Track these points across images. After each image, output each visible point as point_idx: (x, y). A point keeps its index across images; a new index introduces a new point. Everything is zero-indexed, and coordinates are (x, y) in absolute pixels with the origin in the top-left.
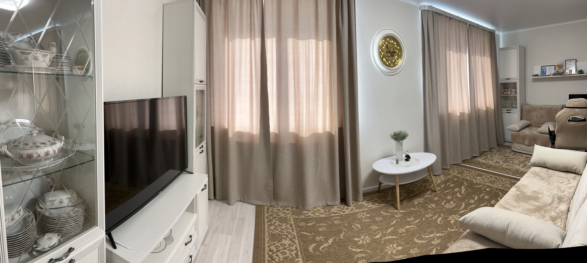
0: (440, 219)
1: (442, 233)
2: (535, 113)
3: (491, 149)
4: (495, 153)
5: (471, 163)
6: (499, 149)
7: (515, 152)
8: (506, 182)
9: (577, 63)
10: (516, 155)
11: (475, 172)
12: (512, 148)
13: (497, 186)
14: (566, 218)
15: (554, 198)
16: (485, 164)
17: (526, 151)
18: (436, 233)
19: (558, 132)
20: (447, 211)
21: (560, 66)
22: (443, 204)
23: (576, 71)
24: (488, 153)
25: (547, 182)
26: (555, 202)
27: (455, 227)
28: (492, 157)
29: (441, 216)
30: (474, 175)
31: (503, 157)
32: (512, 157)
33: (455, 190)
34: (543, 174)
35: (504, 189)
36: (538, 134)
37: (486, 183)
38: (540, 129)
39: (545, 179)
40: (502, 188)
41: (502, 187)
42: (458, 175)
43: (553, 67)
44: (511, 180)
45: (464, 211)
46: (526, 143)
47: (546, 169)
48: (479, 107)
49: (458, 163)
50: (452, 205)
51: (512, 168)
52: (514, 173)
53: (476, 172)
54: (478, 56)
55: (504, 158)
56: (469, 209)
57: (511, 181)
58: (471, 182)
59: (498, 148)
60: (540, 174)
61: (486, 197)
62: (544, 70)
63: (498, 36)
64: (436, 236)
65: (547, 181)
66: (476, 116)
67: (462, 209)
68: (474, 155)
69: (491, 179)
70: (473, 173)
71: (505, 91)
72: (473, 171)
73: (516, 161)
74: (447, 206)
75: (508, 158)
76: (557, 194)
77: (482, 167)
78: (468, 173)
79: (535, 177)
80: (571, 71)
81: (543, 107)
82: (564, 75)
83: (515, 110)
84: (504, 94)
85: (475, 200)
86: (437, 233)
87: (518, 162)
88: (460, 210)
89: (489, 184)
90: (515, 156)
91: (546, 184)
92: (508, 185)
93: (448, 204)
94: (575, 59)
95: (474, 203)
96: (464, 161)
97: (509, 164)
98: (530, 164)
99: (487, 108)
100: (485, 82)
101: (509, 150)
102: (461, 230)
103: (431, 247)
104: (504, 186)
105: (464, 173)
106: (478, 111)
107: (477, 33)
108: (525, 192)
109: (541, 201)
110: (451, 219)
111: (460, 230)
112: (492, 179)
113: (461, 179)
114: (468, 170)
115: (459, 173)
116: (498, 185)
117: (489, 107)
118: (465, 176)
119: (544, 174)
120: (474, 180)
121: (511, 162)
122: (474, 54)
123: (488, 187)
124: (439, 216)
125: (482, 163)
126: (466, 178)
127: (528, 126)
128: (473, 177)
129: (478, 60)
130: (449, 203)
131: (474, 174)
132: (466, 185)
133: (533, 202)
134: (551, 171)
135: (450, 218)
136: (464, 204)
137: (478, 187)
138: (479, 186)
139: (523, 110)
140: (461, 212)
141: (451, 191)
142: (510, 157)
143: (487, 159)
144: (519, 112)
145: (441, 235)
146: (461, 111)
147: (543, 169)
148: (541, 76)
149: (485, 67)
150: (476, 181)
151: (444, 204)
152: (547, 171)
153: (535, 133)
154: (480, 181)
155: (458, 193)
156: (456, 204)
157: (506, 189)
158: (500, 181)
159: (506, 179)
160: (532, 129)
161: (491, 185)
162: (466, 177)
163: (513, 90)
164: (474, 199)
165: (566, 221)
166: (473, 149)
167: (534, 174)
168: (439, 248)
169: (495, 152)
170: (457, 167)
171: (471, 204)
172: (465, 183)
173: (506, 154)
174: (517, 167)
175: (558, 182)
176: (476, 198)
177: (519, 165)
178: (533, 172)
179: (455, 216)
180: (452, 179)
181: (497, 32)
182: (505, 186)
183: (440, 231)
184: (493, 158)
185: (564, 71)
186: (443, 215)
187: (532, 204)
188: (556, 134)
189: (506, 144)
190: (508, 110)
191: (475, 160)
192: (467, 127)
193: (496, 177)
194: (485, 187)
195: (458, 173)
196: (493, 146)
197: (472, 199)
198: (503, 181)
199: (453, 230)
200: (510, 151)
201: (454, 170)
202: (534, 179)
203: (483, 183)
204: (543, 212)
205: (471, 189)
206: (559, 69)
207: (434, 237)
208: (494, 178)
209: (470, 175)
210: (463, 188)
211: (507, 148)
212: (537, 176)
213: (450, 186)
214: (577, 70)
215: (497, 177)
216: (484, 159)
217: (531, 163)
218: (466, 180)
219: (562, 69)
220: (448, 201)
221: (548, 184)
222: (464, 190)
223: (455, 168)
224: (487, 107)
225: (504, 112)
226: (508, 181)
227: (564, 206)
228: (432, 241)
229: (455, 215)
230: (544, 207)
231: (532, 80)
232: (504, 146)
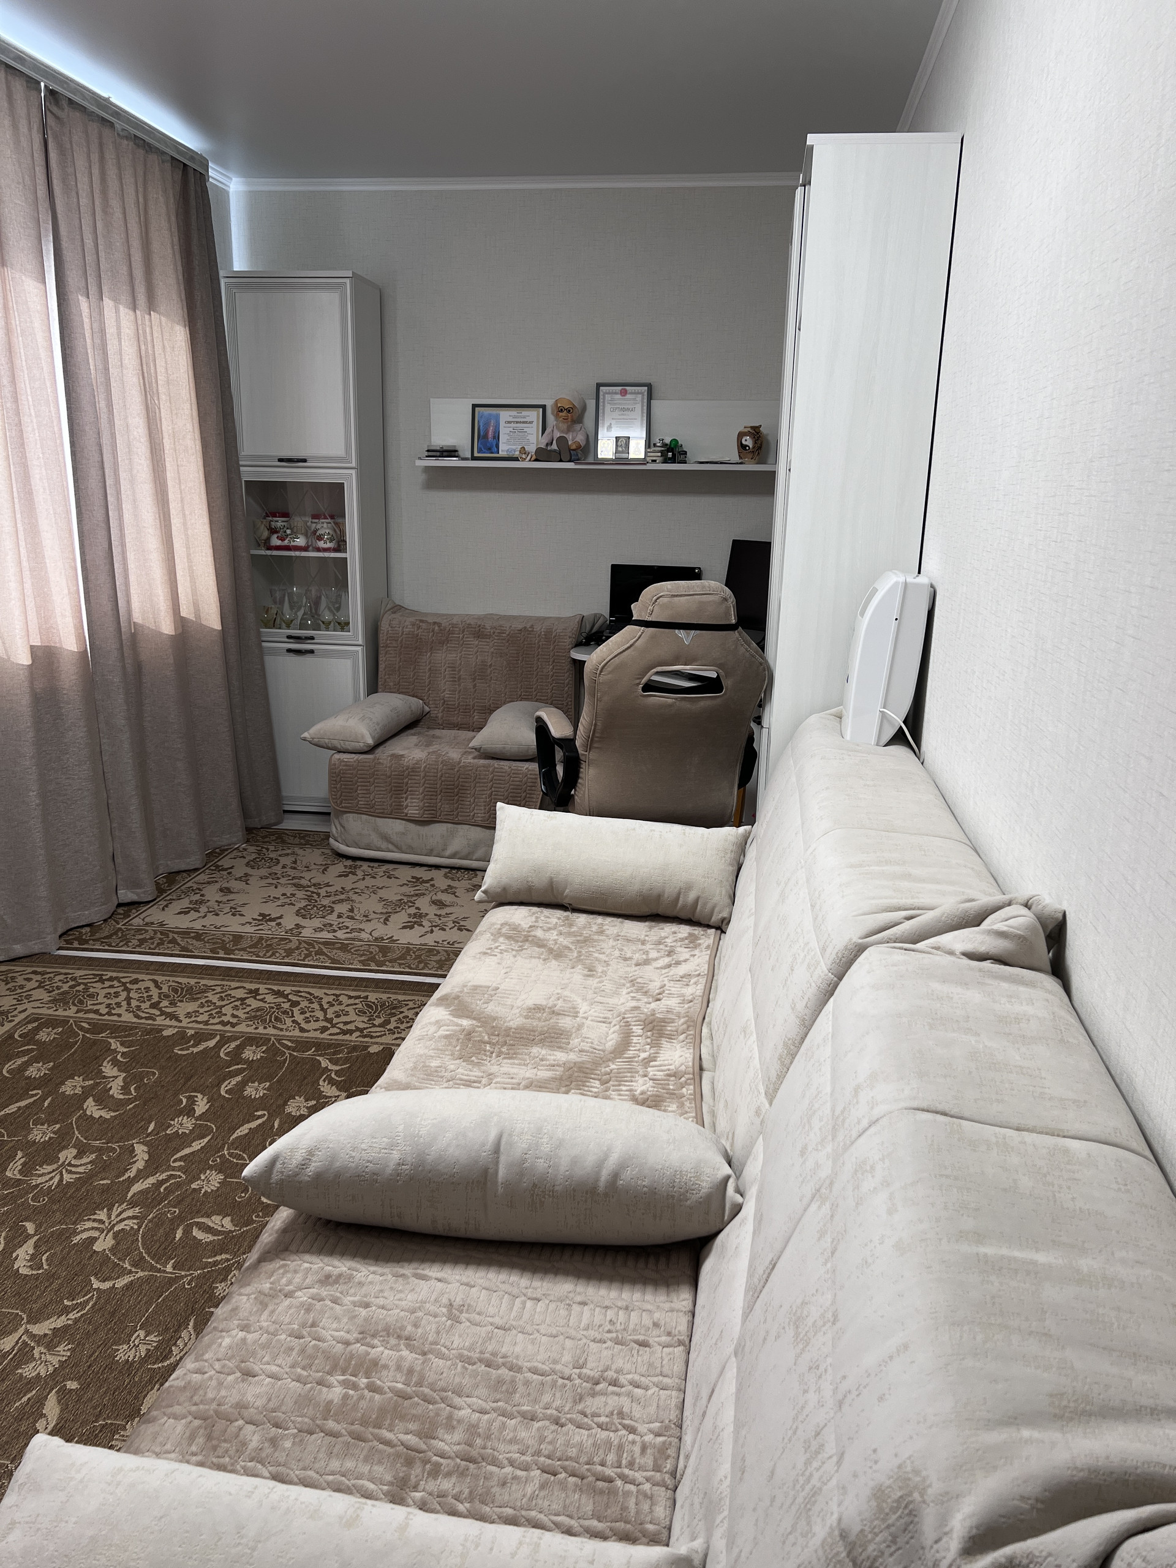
0: (28, 1248)
1: (66, 1310)
2: (443, 657)
3: (213, 856)
4: (239, 872)
5: (122, 940)
6: (259, 852)
7: (349, 863)
8: (340, 1004)
9: (655, 403)
10: (360, 873)
11: (155, 982)
12: (331, 840)
13: (297, 1033)
14: (698, 1096)
15: (628, 1024)
16: (198, 937)
17: (410, 847)
18: (28, 1322)
19: (590, 744)
20: (52, 1201)
21: (571, 414)
22: (13, 1171)
23: (649, 444)
24: (203, 878)
25: (580, 967)
26: (635, 1040)
27: (127, 1265)
28: (231, 897)
29: (31, 1236)
30: (155, 999)
31: (289, 890)
32: (338, 884)
33: (63, 1089)
34: (553, 935)
35: (340, 1037)
36: (469, 760)
37: (233, 1025)
38: (483, 738)
39: (566, 952)
40: (325, 1035)
41: (324, 1030)
42: (60, 1012)
43: (534, 416)
44: (363, 994)
45: (152, 1180)
46: (413, 811)
47: (559, 913)
48: (137, 617)
49: (36, 947)
50: (70, 1164)
51: (353, 939)
52: (373, 959)
53: (159, 979)
54: (116, 300)
55: (300, 894)
56: (177, 1164)
57: (367, 997)
58: (149, 1032)
59: (252, 849)
60: (539, 933)
61: (255, 1091)
62: (487, 424)
63: (224, 194)
64: (33, 1336)
65: (579, 959)
66: (124, 667)
67: (139, 1171)
68: (127, 895)
69: (254, 1004)
70: (147, 989)
71: (273, 531)
72: (140, 977)
73: (369, 904)
74: (46, 1176)
75: (323, 892)
76: (637, 1008)
77: (186, 952)
78: (117, 995)
79: (521, 949)
80: (623, 443)
81: (487, 626)
82: (591, 460)
83: (330, 638)
84: (270, 548)
85: (198, 1112)
86: (34, 1319)
87: (379, 908)
88: (132, 1181)
89: (251, 1030)
90: (355, 878)
91: (577, 976)
92: (352, 1016)
93: (50, 1168)
94: (647, 381)
95: (199, 1132)
96: (68, 936)
97: (332, 918)
98: (479, 895)
99: (181, 622)
100: (164, 470)
101: (318, 852)
102: (169, 1268)
103: (29, 1396)
104: (334, 1026)
105: (91, 996)
106: (134, 637)
107: (102, 159)
108: (495, 1019)
109: (575, 1042)
110: (96, 1234)
111: (159, 1271)
112: (261, 1004)
113: (82, 1029)
114: (111, 979)
115: (62, 1000)
116: (303, 1025)
117: (192, 617)
118: (104, 1010)
119: (555, 933)
120: (160, 1020)
121: (342, 908)
122: (93, 290)
123: (251, 1040)
124: (14, 1238)
125: (185, 933)
126: (115, 1018)
127: (411, 724)
128: (154, 1006)
129: (119, 328)
130: (52, 1159)
131: (155, 992)
132: (123, 1053)
133: (544, 1052)
134: (582, 919)
135: (85, 1230)
136: (145, 1149)
137: (195, 1050)
138: (201, 1048)
139: (382, 637)
140: (137, 1188)
141: (43, 1099)
142: (328, 885)
143: (203, 909)
144: (359, 648)
145: (60, 1322)
146: (37, 642)
147: (547, 912)
148: (474, 458)
149: (161, 378)
150: (174, 1023)
151: (21, 1172)
152: (567, 918)
153: (454, 754)
154: (197, 1022)
155: (90, 1102)
156: (93, 1156)
157: (347, 1037)
158: (304, 1004)
159: (338, 992)
160: (434, 736)
161: (261, 1030)
162: (109, 1014)
163: (325, 527)
164: (189, 1111)
165: (698, 1106)
166: (118, 860)
167: (509, 938)
168: (72, 1385)
169: (240, 870)
170: (35, 972)
171: (185, 1140)
172: (115, 1044)
173: (307, 875)
174: (381, 931)
175: (626, 959)
176: (202, 1105)
177: (387, 919)
178: (504, 931)
179: (109, 1218)
180: (29, 1037)
181: (215, 174)
182: (341, 1026)
183: (45, 1306)
184: (239, 899)
185: (591, 439)
186: (38, 1227)
187: (542, 1060)
188: (580, 751)
189: (292, 824)
190: (298, 639)
191: (137, 921)
192: (77, 733)
193: (282, 988)
194: (233, 1045)
195: (54, 1001)
196: (224, 840)
197: (180, 1113)
198: (321, 1006)
199: (120, 1283)
200: (320, 860)
201: (22, 987)
202: (519, 958)
203: (219, 1027)
204: (597, 1083)
205: (162, 1069)
206: (564, 426)
207: (25, 1343)
208: (270, 998)
209: (128, 999)
210: (108, 1070)
211: (302, 846)
212: (527, 945)
213: (27, 1073)
214: (656, 440)
215: (288, 990)
216: (186, 913)
217: (485, 892)
218: (117, 1030)
219: (578, 427)
220: (47, 1153)
221: (586, 972)
222: (120, 1081)
223: (29, 980)
224: (182, 618)
225: (275, 652)
226: (350, 997)
227: (678, 1053)
228: (18, 1367)
229: (110, 1209)
230: (597, 1064)
231: (422, 477)
232: (286, 838)
